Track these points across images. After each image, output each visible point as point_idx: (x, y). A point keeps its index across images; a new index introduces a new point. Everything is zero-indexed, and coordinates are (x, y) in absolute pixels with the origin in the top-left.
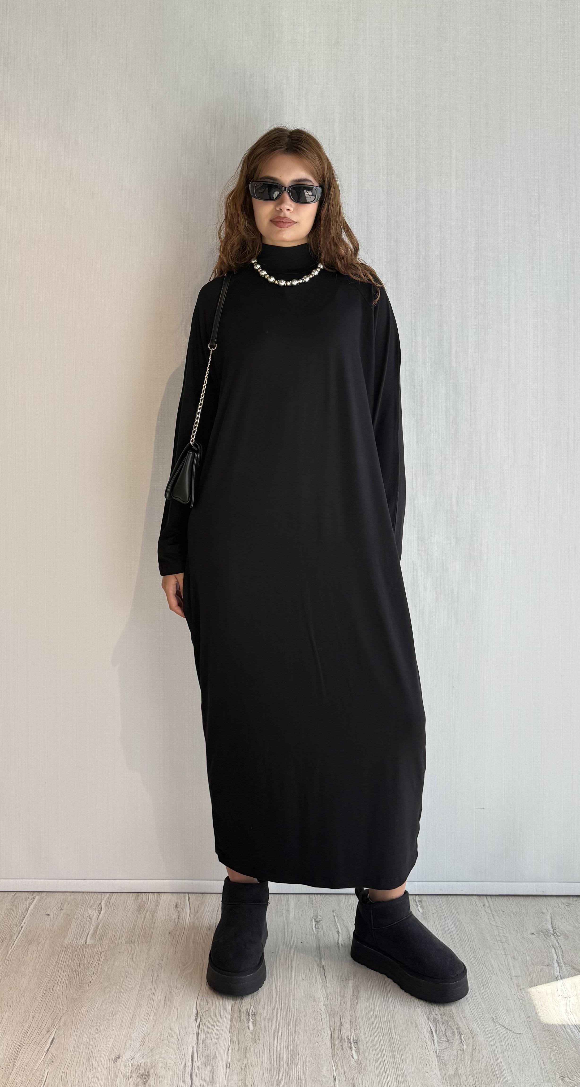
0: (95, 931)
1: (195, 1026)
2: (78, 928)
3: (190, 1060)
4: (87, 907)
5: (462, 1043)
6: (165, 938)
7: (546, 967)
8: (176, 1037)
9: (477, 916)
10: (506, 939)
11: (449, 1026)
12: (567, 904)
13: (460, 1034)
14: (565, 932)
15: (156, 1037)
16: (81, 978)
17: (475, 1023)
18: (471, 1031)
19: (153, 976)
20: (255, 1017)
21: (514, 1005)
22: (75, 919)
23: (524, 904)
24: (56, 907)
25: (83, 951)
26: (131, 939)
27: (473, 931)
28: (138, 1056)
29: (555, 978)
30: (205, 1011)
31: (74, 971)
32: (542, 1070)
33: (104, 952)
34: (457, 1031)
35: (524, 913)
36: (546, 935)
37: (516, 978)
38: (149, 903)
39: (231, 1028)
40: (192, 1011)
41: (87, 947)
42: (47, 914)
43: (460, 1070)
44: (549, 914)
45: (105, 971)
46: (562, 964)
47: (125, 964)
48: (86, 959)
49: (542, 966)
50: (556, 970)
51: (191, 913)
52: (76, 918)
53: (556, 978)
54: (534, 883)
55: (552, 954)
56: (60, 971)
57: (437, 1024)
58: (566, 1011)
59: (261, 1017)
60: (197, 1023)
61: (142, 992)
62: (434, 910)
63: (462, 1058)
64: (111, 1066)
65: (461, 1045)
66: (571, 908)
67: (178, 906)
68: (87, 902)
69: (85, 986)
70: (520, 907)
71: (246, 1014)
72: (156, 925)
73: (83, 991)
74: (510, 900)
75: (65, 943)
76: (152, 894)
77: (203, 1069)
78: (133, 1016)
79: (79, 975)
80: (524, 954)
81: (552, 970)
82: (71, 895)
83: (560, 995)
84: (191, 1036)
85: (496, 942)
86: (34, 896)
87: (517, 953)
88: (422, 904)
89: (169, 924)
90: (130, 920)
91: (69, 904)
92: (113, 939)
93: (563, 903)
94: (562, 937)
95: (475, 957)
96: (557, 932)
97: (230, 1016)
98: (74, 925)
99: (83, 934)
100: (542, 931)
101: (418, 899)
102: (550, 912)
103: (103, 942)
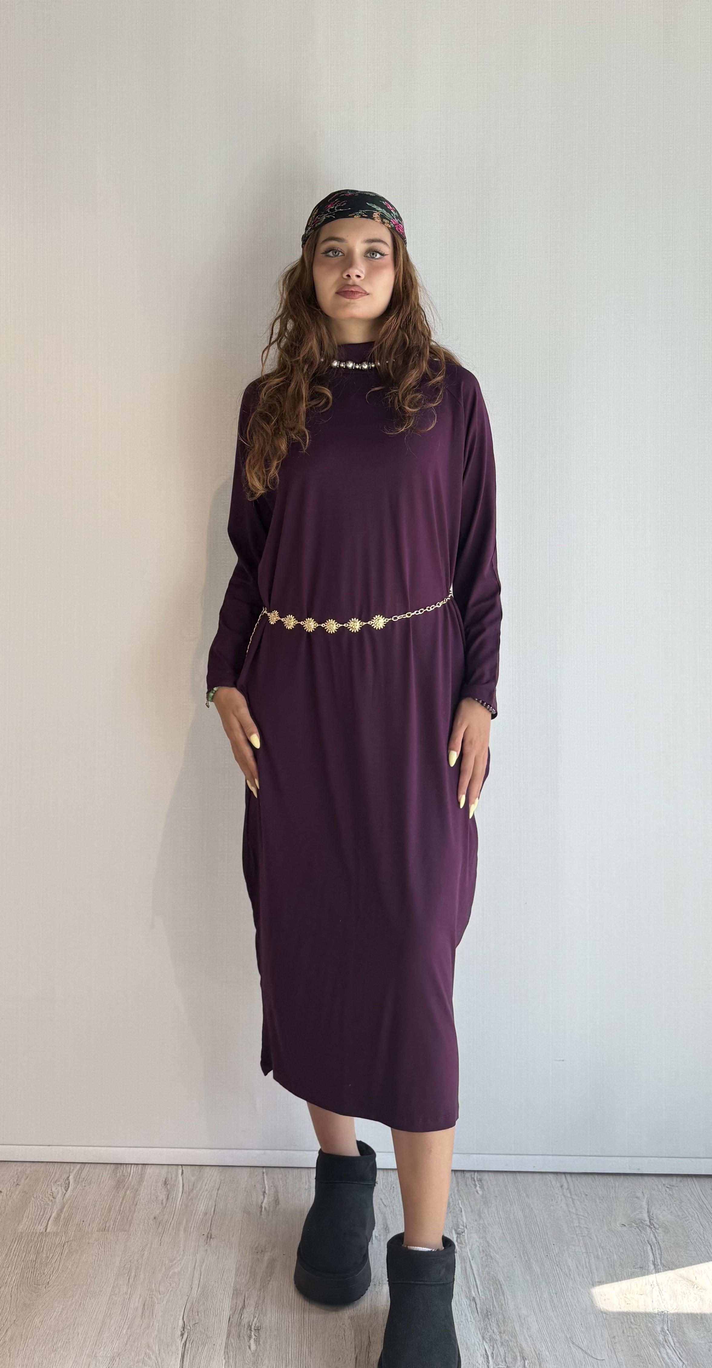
0: (59, 1214)
1: (180, 1343)
2: (37, 1210)
4: (51, 1182)
6: (148, 1224)
7: (639, 1270)
8: (153, 1358)
9: (552, 1200)
10: (589, 1231)
11: (509, 1349)
12: (669, 1186)
14: (664, 1224)
16: (36, 1278)
17: (542, 1345)
18: (539, 1356)
19: (130, 1274)
20: (259, 1332)
21: (595, 1320)
22: (34, 1198)
23: (613, 1185)
24: (11, 1181)
25: (42, 1241)
26: (104, 1225)
27: (545, 1221)
30: (194, 1323)
31: (28, 1268)
33: (69, 1243)
34: (520, 1356)
35: (612, 1197)
36: (640, 1228)
38: (130, 1178)
39: (227, 1347)
40: (177, 1326)
41: (47, 1236)
44: (646, 1199)
45: (68, 1268)
47: (95, 1258)
48: (45, 1251)
49: (634, 1268)
51: (184, 1193)
52: (35, 1196)
53: (651, 1285)
54: (628, 1159)
55: (647, 1253)
56: (10, 1268)
57: (493, 1344)
58: (663, 1330)
59: (266, 1333)
60: (183, 1339)
61: (114, 1297)
62: (496, 1192)
66: (674, 1191)
67: (168, 1183)
68: (52, 1175)
69: (41, 1287)
70: (607, 1190)
71: (247, 1329)
72: (138, 1207)
73: (37, 1295)
74: (595, 1179)
75: (19, 1231)
76: (135, 1166)
78: (101, 1327)
79: (35, 1273)
80: (611, 1252)
82: (31, 1166)
84: (174, 1357)
85: (575, 1236)
87: (602, 1251)
88: (482, 1183)
89: (155, 1207)
90: (104, 1199)
91: (27, 1177)
92: (81, 1225)
93: (664, 1185)
94: (660, 1230)
95: (547, 1256)
96: (654, 1223)
97: (226, 1331)
98: (32, 1206)
99: (43, 1218)
100: (635, 1222)
101: (477, 1177)
102: (646, 1196)
103: (68, 1229)
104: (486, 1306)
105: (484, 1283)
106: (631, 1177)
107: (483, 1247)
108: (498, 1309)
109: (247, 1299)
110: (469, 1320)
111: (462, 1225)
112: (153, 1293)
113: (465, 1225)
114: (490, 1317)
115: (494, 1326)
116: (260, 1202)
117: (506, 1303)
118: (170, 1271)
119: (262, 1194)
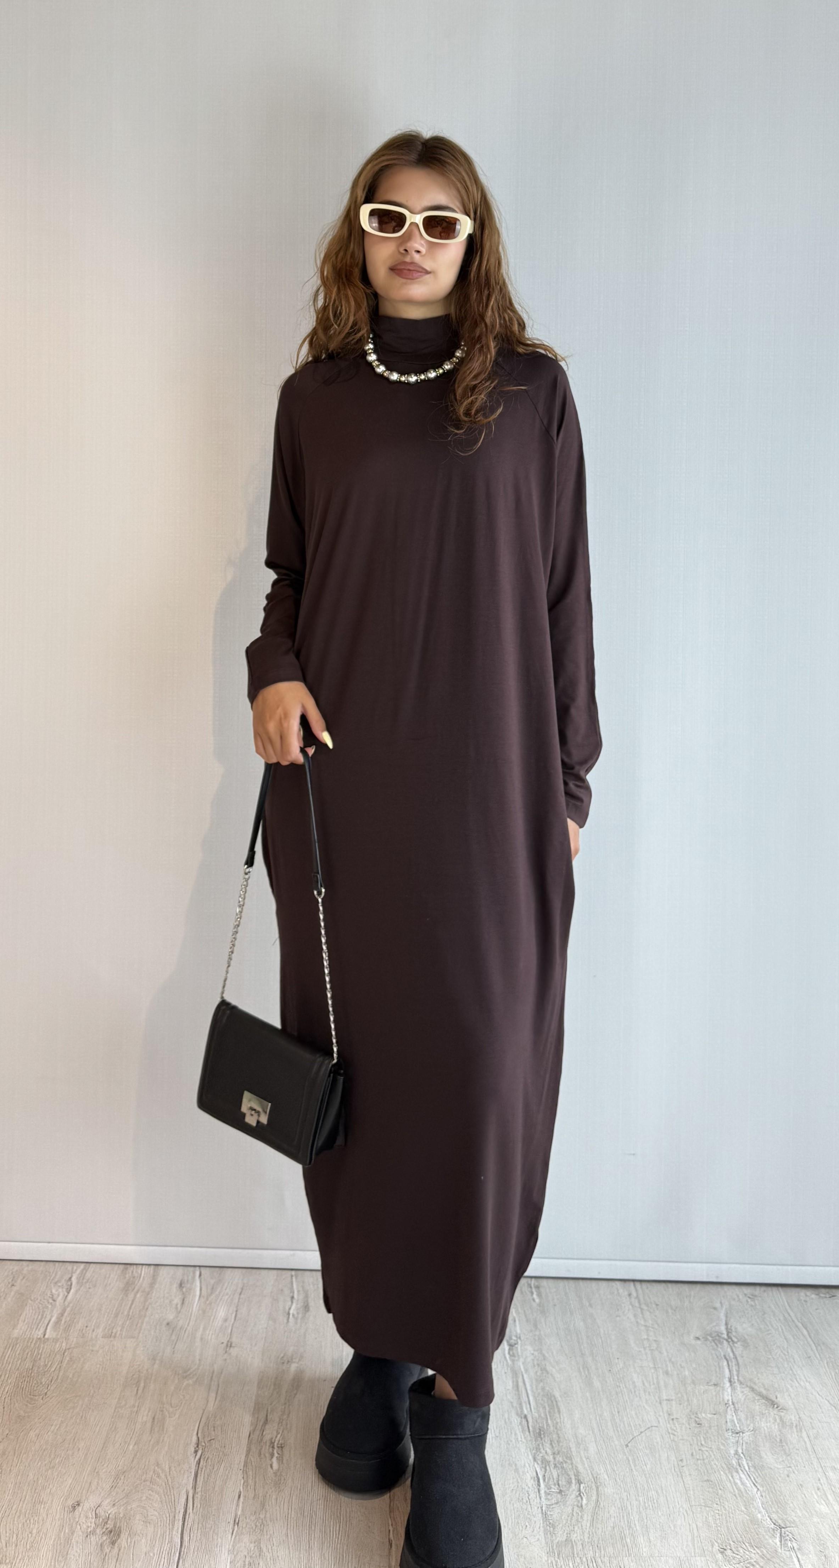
0: (59, 1318)
1: (193, 1462)
2: (35, 1314)
3: (182, 1511)
4: (51, 1283)
5: (581, 1496)
6: (160, 1330)
7: (713, 1388)
8: (163, 1476)
9: (618, 1310)
10: (658, 1345)
11: (563, 1471)
12: (751, 1296)
13: (579, 1482)
14: (743, 1337)
15: (135, 1476)
16: (32, 1388)
17: (601, 1467)
18: (596, 1479)
20: (282, 1450)
21: (661, 1441)
22: (31, 1300)
23: (688, 1294)
24: (5, 1282)
25: (39, 1348)
26: (110, 1332)
27: (610, 1332)
28: (107, 1502)
30: (209, 1440)
32: (693, 1539)
33: (69, 1350)
34: (576, 1479)
35: (686, 1307)
36: (715, 1340)
37: (667, 1403)
38: (141, 1279)
39: (245, 1465)
40: (191, 1440)
41: (45, 1343)
43: (576, 1535)
44: (724, 1309)
45: (68, 1377)
46: (737, 1384)
47: (99, 1367)
48: (42, 1359)
49: (707, 1385)
50: (727, 1391)
51: (201, 1297)
53: (726, 1404)
54: (705, 1265)
55: (723, 1369)
56: (3, 1377)
57: (546, 1466)
58: (736, 1453)
59: (290, 1450)
60: (197, 1457)
61: (120, 1410)
62: (556, 1300)
63: (579, 1517)
64: (65, 1517)
65: (579, 1498)
66: (756, 1302)
67: (183, 1285)
68: (52, 1275)
69: (38, 1398)
70: (682, 1299)
71: (269, 1446)
72: (149, 1311)
73: (33, 1407)
74: (668, 1287)
75: (14, 1336)
76: (147, 1267)
77: (200, 1525)
78: (104, 1443)
79: (31, 1382)
80: (682, 1367)
81: (721, 1391)
82: (28, 1266)
83: (729, 1429)
84: (186, 1476)
85: (642, 1349)
87: (672, 1366)
88: (539, 1289)
89: (168, 1312)
90: (111, 1303)
91: (24, 1278)
92: (84, 1331)
93: (745, 1295)
94: (738, 1345)
95: (610, 1370)
96: (732, 1336)
97: (245, 1449)
98: (29, 1309)
99: (41, 1322)
100: (711, 1335)
101: (534, 1283)
102: (725, 1307)
103: (69, 1335)
104: (539, 1425)
105: (538, 1400)
106: (708, 1285)
107: (538, 1360)
108: (552, 1428)
109: (270, 1414)
110: (520, 1439)
111: (515, 1336)
112: (164, 1406)
113: (518, 1336)
114: (542, 1436)
115: (547, 1446)
116: (287, 1308)
117: (562, 1421)
118: (184, 1382)
119: (290, 1299)
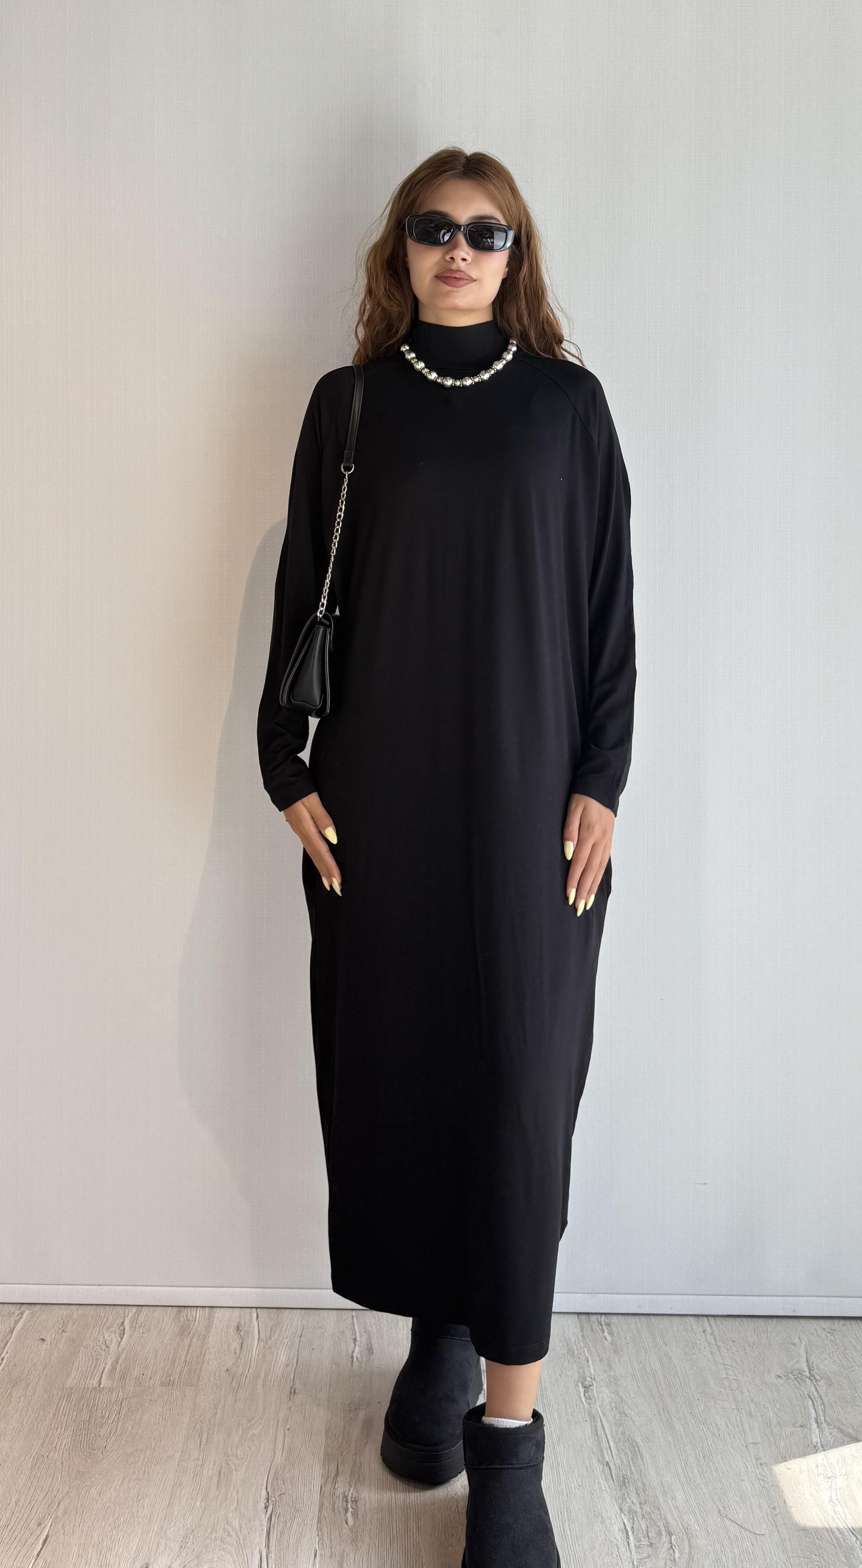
0: (114, 1366)
1: (264, 1518)
2: (88, 1361)
4: (103, 1328)
5: (673, 1548)
6: (220, 1377)
7: (799, 1429)
8: (234, 1535)
9: (694, 1347)
10: (739, 1384)
11: (652, 1521)
12: (830, 1331)
13: (670, 1534)
14: (827, 1375)
15: (204, 1535)
16: (91, 1441)
17: (691, 1517)
18: (687, 1530)
19: (201, 1437)
20: (356, 1504)
21: (751, 1488)
22: (84, 1347)
23: (765, 1329)
24: (55, 1328)
25: (95, 1398)
26: (168, 1379)
27: (688, 1372)
28: (176, 1564)
29: (813, 1446)
30: (280, 1494)
31: (81, 1430)
33: (127, 1400)
34: (665, 1530)
35: (765, 1344)
36: (798, 1379)
37: (754, 1447)
38: (196, 1322)
39: (319, 1521)
40: (261, 1495)
41: (101, 1392)
42: (41, 1339)
44: (803, 1345)
45: (128, 1429)
46: (824, 1425)
47: (159, 1418)
48: (99, 1410)
49: (793, 1427)
50: (815, 1433)
51: (260, 1340)
52: (85, 1345)
53: (815, 1447)
54: (780, 1300)
55: (808, 1408)
56: (59, 1430)
57: (633, 1517)
58: (831, 1500)
59: (365, 1504)
60: (267, 1513)
61: (184, 1463)
62: (628, 1338)
65: (671, 1551)
66: (836, 1337)
67: (240, 1329)
68: (103, 1320)
69: (98, 1452)
70: (759, 1334)
71: (343, 1500)
72: (207, 1356)
73: (93, 1462)
74: (743, 1322)
75: (68, 1386)
76: (202, 1309)
78: (170, 1501)
79: (89, 1435)
80: (766, 1408)
81: (809, 1433)
82: (78, 1310)
83: (820, 1474)
84: (258, 1534)
85: (723, 1389)
86: (23, 1309)
87: (755, 1406)
88: (610, 1328)
89: (227, 1357)
90: (166, 1349)
91: (74, 1323)
92: (140, 1379)
93: (825, 1329)
94: (822, 1383)
95: (691, 1413)
96: (814, 1374)
97: (318, 1503)
98: (82, 1356)
99: (96, 1370)
100: (792, 1372)
101: (604, 1320)
102: (804, 1343)
103: (125, 1384)
104: (622, 1472)
105: (619, 1446)
106: (785, 1320)
107: (615, 1403)
108: (636, 1476)
109: (341, 1465)
110: (603, 1488)
111: (589, 1377)
112: (231, 1458)
113: (593, 1377)
114: (627, 1485)
115: (633, 1495)
116: (351, 1353)
117: (646, 1469)
118: (249, 1433)
119: (353, 1341)
